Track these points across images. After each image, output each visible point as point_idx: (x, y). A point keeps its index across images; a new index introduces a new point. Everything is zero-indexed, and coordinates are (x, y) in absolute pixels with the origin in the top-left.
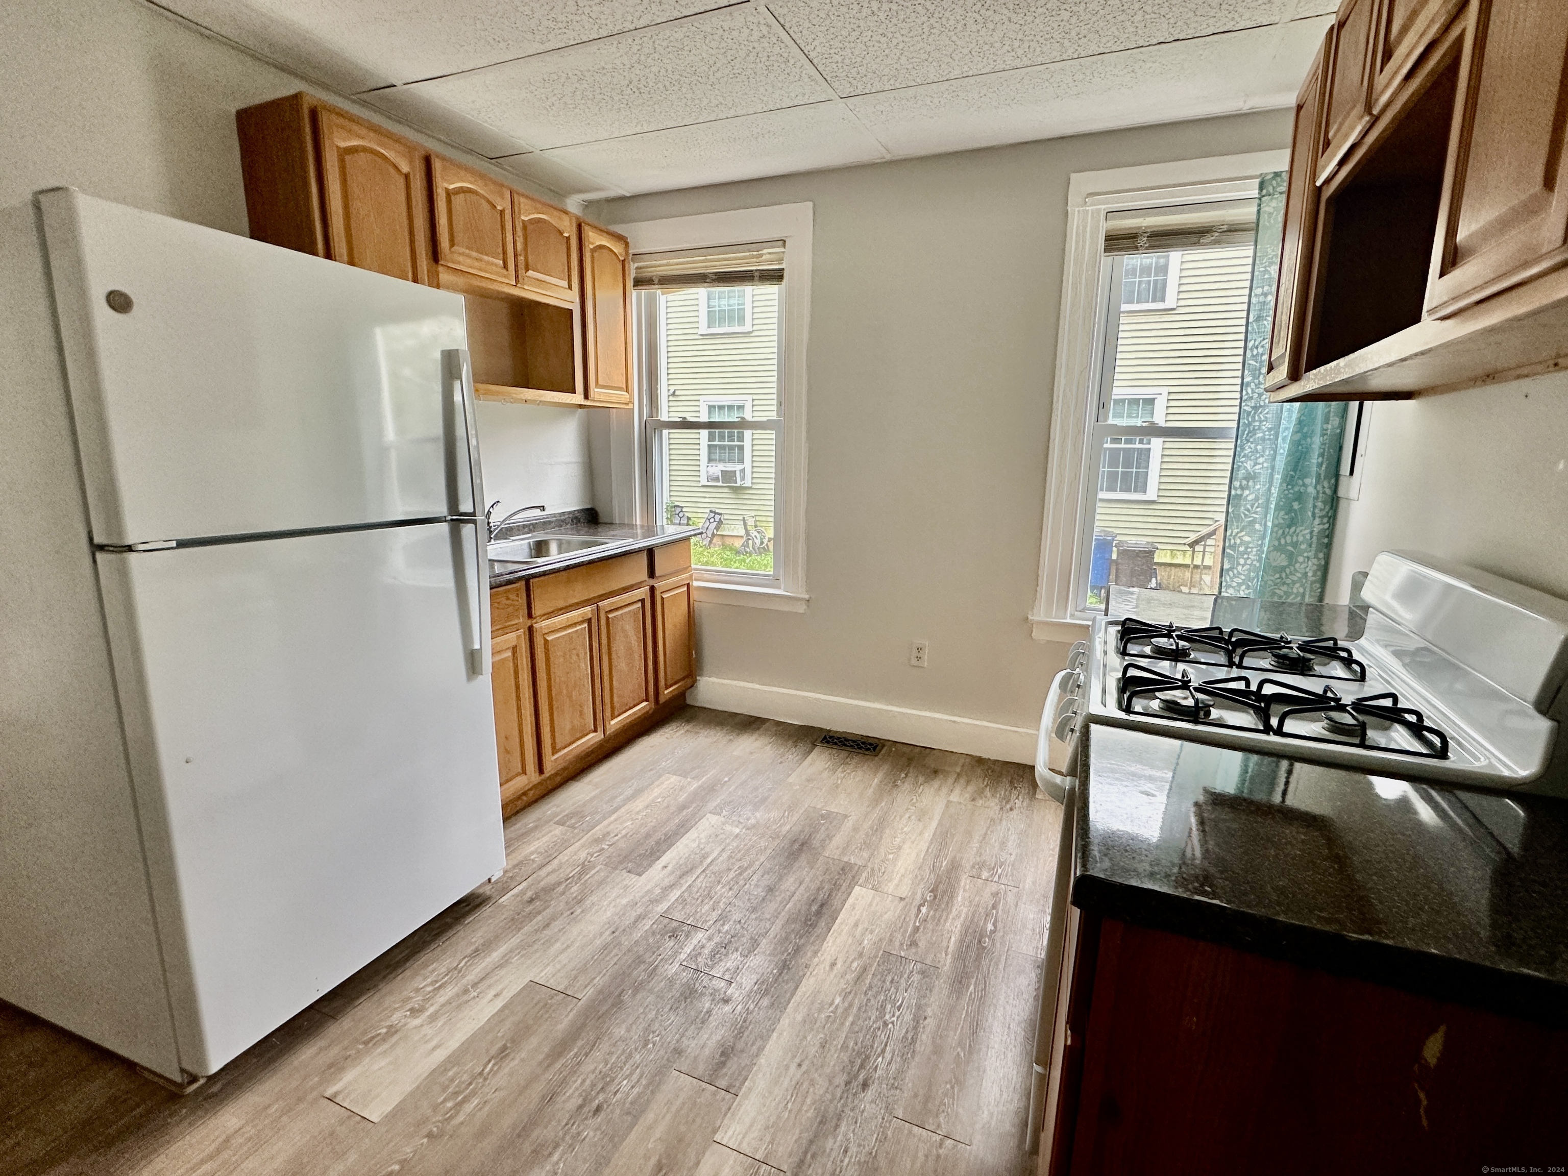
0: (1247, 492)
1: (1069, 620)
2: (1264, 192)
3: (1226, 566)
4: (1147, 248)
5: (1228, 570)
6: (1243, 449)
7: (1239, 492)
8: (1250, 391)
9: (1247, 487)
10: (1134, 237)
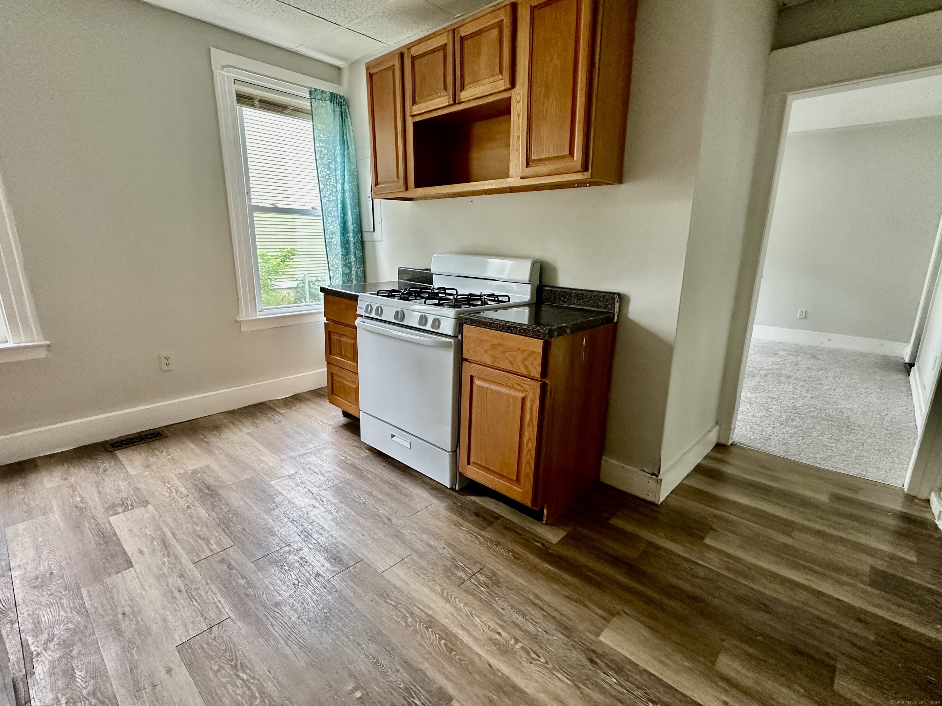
0: (333, 240)
1: (258, 317)
2: (312, 96)
3: (332, 275)
4: (259, 108)
5: (333, 277)
6: (327, 220)
7: (330, 240)
8: (324, 193)
9: (333, 238)
10: (252, 99)
